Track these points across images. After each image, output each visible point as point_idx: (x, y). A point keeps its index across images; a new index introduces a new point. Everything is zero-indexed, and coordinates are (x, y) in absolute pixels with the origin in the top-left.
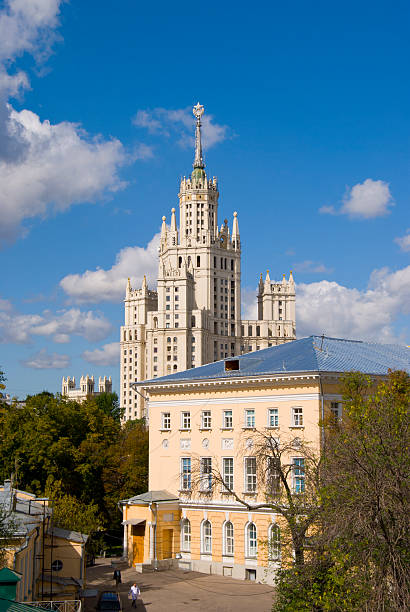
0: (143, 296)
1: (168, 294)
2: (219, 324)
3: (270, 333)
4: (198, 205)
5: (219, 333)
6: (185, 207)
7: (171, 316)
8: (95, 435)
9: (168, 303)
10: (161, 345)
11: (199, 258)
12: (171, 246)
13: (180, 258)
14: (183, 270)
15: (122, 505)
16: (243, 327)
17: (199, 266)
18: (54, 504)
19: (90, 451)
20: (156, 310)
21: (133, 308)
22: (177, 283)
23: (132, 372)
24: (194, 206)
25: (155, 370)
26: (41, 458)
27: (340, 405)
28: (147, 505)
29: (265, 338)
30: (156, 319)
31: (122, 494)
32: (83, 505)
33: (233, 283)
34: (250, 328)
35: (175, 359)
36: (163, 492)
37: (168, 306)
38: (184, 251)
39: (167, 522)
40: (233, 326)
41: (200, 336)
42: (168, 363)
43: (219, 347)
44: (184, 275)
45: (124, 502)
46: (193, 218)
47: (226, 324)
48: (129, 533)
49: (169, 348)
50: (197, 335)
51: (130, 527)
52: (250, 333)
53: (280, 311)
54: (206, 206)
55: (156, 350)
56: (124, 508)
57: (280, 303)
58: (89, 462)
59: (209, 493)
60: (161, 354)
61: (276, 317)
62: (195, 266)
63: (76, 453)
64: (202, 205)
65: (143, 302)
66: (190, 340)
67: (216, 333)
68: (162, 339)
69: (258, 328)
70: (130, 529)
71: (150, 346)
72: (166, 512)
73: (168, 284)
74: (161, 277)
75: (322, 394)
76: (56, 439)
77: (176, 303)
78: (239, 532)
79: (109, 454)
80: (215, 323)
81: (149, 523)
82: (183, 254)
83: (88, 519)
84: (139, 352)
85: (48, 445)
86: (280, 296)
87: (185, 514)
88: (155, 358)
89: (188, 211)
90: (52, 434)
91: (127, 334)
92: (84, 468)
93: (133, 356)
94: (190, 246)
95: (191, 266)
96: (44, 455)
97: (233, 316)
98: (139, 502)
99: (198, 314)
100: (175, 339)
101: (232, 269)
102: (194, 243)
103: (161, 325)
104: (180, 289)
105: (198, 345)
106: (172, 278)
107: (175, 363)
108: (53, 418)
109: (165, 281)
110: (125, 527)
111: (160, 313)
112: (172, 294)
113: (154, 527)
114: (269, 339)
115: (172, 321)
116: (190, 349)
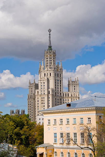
0: (34, 85)
1: (41, 84)
2: (57, 93)
3: (72, 95)
4: (50, 58)
5: (57, 96)
6: (46, 59)
7: (43, 91)
8: (26, 127)
9: (42, 87)
10: (40, 100)
11: (50, 74)
12: (42, 70)
13: (45, 74)
14: (46, 77)
15: (36, 148)
16: (64, 94)
17: (50, 76)
18: (18, 148)
19: (25, 131)
20: (38, 89)
21: (31, 89)
22: (44, 81)
23: (31, 108)
24: (49, 58)
25: (38, 107)
26: (11, 134)
27: (102, 117)
28: (44, 148)
29: (70, 97)
30: (38, 92)
31: (35, 145)
32: (26, 148)
33: (60, 81)
34: (66, 94)
35: (44, 103)
36: (48, 144)
37: (42, 88)
38: (46, 72)
39: (50, 153)
40: (61, 93)
41: (51, 97)
42: (42, 105)
43: (57, 100)
44: (46, 79)
45: (37, 147)
46: (49, 62)
47: (59, 93)
48: (39, 156)
49: (42, 100)
50: (50, 96)
51: (39, 154)
52: (66, 96)
53: (75, 89)
54: (52, 58)
55: (38, 101)
56: (37, 148)
57: (75, 87)
58: (25, 135)
59: (62, 144)
60: (40, 102)
61: (73, 91)
62: (49, 76)
63: (22, 132)
64: (51, 58)
65: (34, 87)
66: (48, 98)
67: (56, 96)
68: (40, 98)
69: (68, 94)
70: (39, 155)
71: (36, 100)
72: (49, 150)
73: (41, 81)
74: (39, 79)
75: (97, 113)
76: (16, 128)
77: (44, 87)
78: (72, 156)
79: (31, 132)
80: (56, 93)
81: (45, 153)
82: (46, 73)
83: (28, 152)
84: (33, 102)
85: (14, 130)
86: (74, 84)
87: (55, 150)
88: (38, 103)
89: (47, 60)
90: (14, 126)
91: (29, 96)
92: (23, 137)
93: (31, 103)
94: (48, 70)
95: (48, 76)
96: (12, 133)
97: (61, 90)
98: (42, 147)
99: (50, 90)
100: (44, 98)
101: (60, 77)
102: (49, 69)
103: (40, 94)
104: (45, 83)
105: (51, 99)
106: (43, 80)
107: (44, 105)
108: (14, 122)
109: (41, 80)
110: (37, 154)
111: (39, 90)
112: (43, 84)
113: (46, 154)
114: (72, 97)
115: (43, 92)
116: (48, 101)
